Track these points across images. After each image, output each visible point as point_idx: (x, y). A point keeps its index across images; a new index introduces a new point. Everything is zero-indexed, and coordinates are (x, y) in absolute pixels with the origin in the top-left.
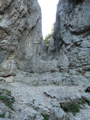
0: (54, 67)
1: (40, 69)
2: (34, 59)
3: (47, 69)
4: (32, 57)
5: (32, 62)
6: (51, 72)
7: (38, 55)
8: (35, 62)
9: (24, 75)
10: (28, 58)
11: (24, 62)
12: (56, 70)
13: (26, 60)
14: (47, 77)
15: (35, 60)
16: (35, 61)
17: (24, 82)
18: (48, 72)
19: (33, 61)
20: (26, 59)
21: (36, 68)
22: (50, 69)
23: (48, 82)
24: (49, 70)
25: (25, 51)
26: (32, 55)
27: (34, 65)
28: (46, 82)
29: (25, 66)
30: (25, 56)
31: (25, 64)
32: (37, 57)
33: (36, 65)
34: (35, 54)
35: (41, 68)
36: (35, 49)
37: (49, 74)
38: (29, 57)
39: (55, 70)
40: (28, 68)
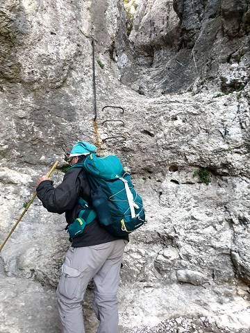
0: (226, 147)
1: (125, 150)
2: (82, 80)
3: (168, 153)
4: (69, 65)
5: (68, 99)
6: (196, 179)
7: (103, 58)
8: (90, 105)
9: (16, 193)
10: (44, 73)
11: (14, 98)
12: (236, 164)
13: (29, 85)
14: (179, 215)
15: (87, 91)
16: (91, 95)
17: (13, 264)
18: (175, 176)
19: (76, 93)
20: (26, 77)
21: (97, 145)
22: (192, 159)
23: (188, 257)
24: (180, 162)
25: (12, 15)
26: (65, 49)
27: (85, 123)
28: (172, 253)
29: (20, 128)
30: (21, 58)
31: (21, 113)
32: (102, 66)
33: (95, 126)
34: (87, 49)
35: (128, 144)
36: (86, 17)
37: (184, 191)
38: (49, 63)
39: (226, 165)
40: (41, 141)
